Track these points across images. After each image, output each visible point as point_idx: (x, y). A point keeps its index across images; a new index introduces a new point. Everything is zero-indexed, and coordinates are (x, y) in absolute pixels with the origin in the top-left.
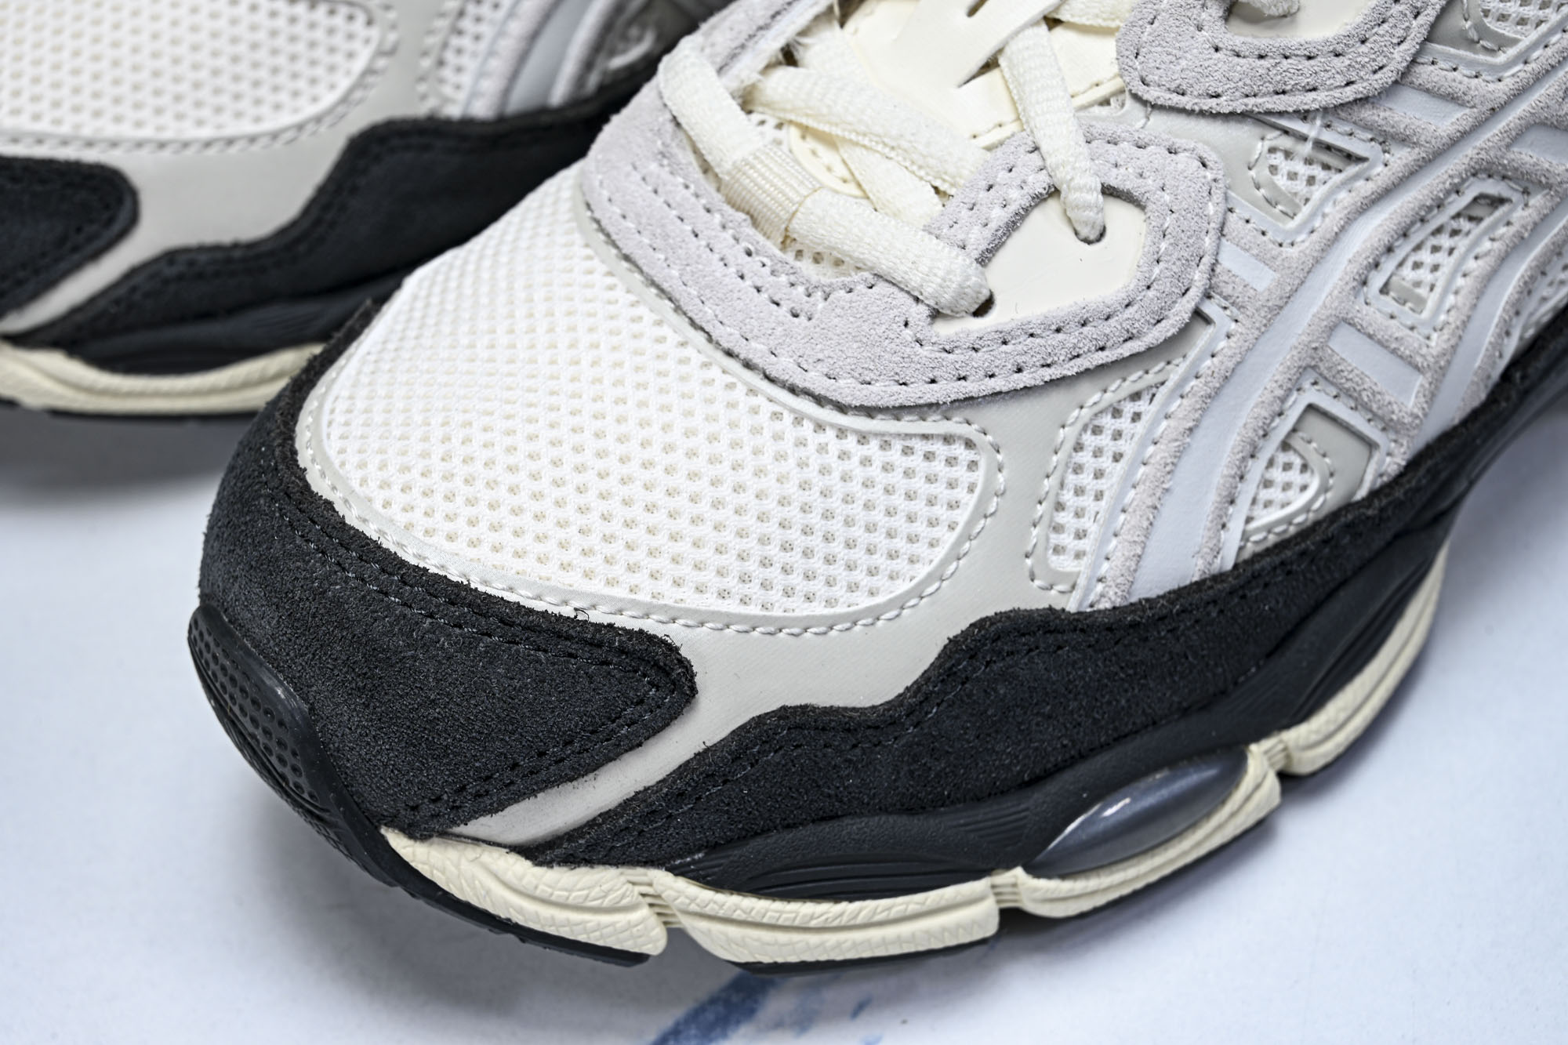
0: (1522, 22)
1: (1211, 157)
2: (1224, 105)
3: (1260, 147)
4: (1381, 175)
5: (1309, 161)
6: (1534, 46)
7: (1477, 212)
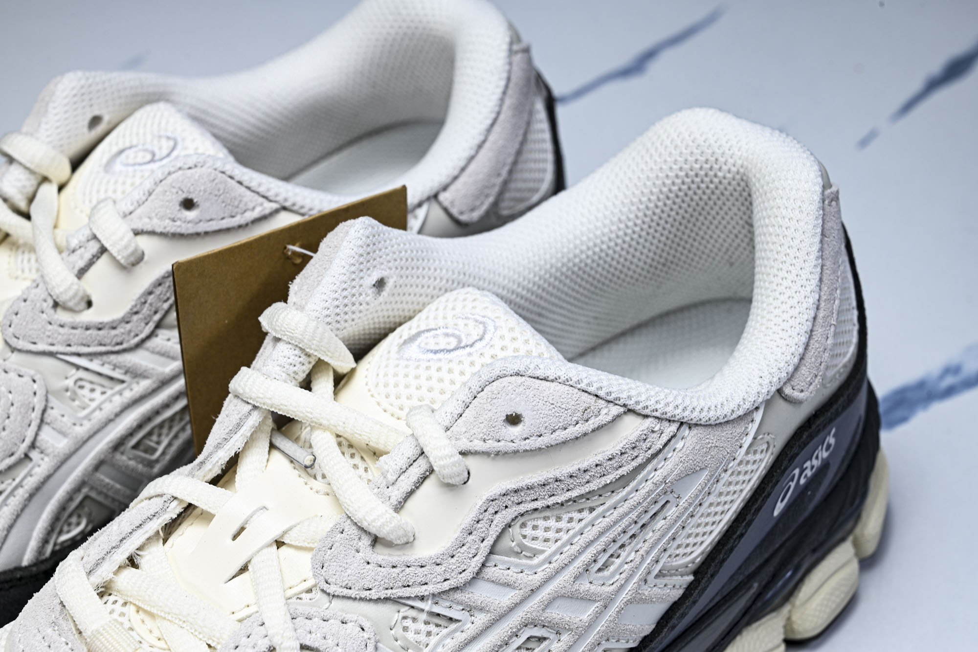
0: (546, 540)
1: (366, 626)
2: (374, 594)
3: (397, 617)
4: (470, 629)
5: (427, 623)
6: (554, 554)
7: (530, 646)
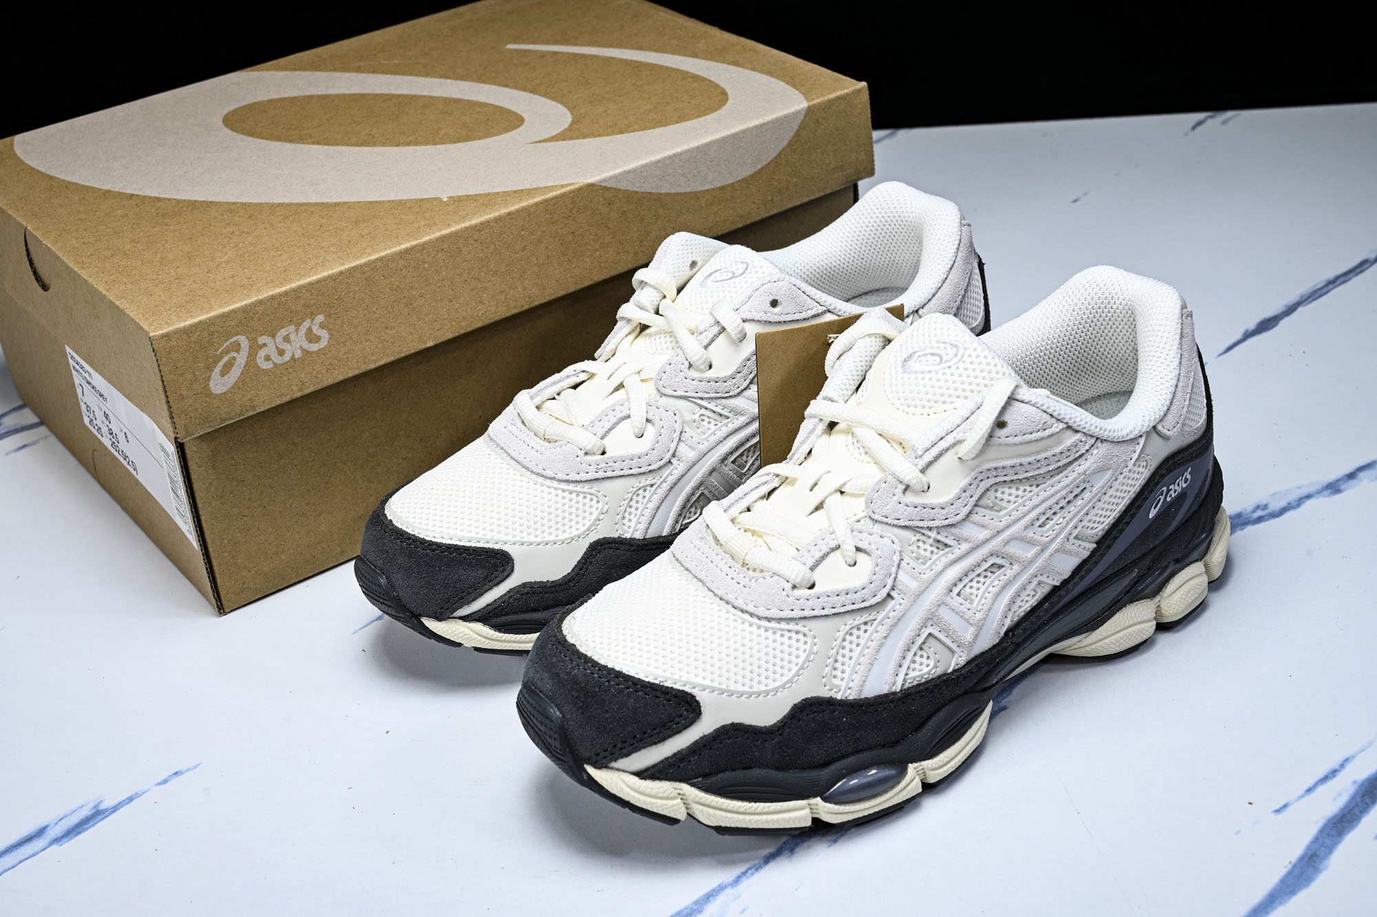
0: (1009, 502)
1: (896, 540)
2: (902, 523)
3: (914, 539)
4: (957, 553)
5: (931, 546)
6: (1013, 510)
7: (993, 570)
